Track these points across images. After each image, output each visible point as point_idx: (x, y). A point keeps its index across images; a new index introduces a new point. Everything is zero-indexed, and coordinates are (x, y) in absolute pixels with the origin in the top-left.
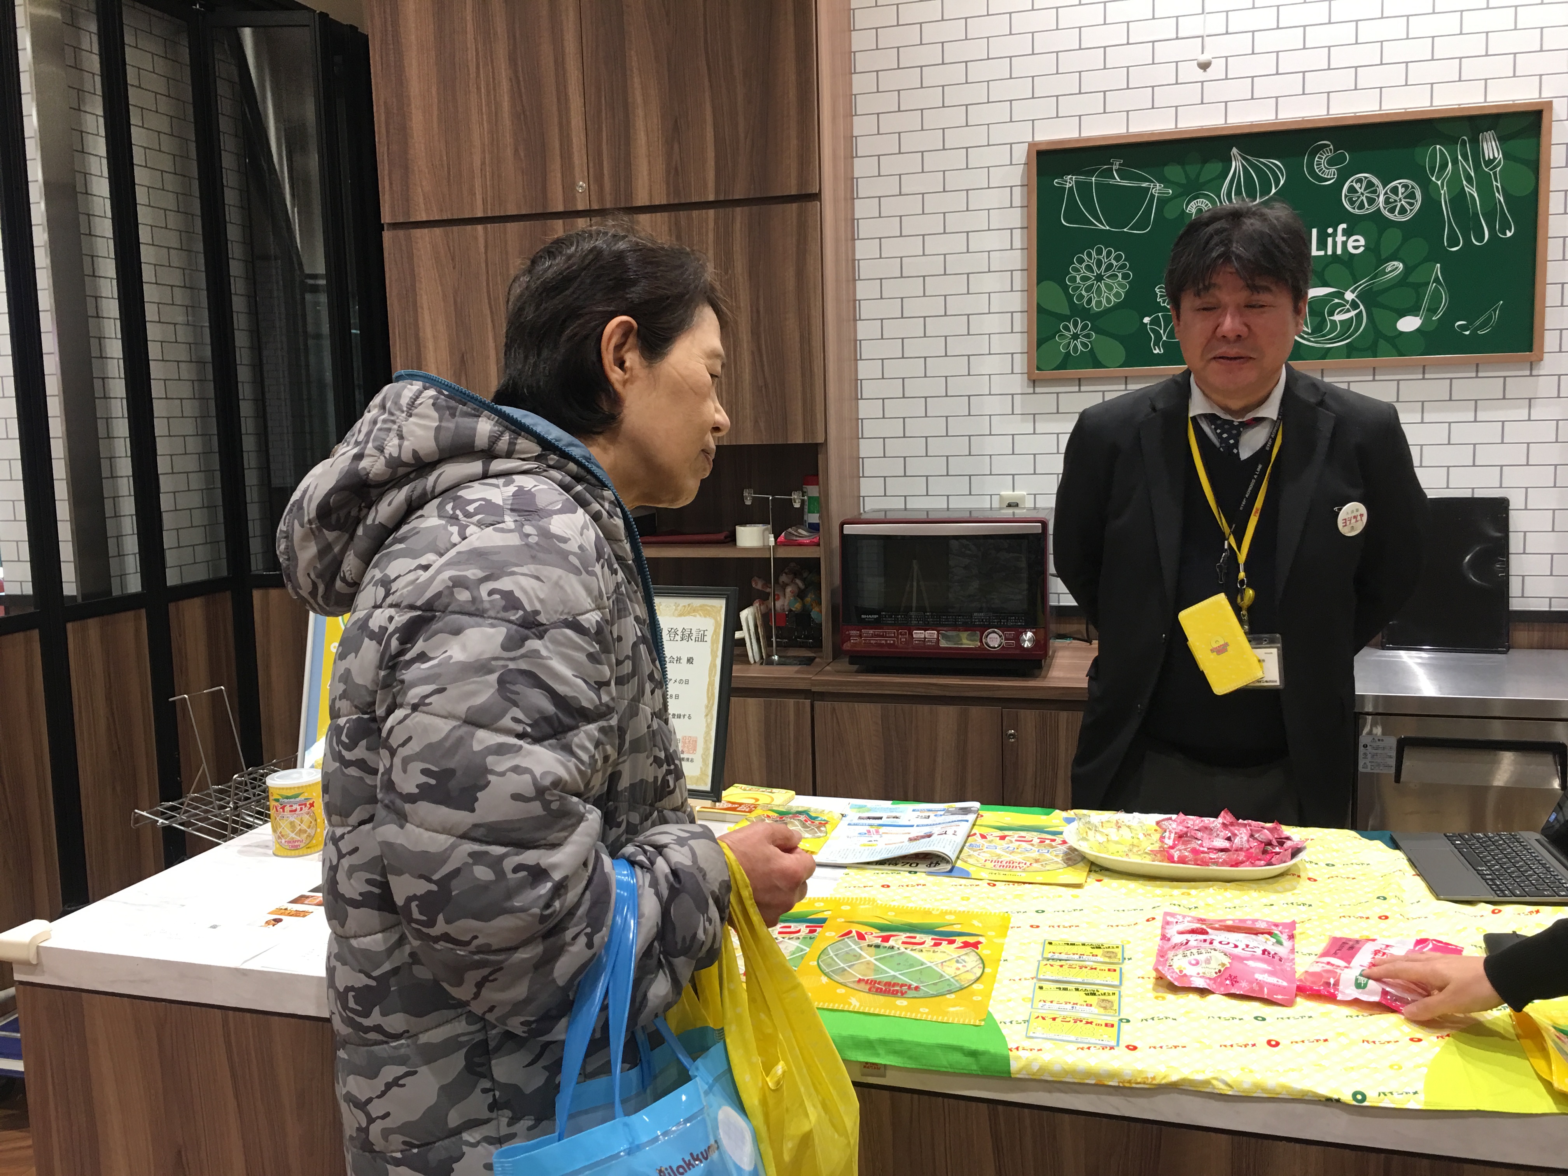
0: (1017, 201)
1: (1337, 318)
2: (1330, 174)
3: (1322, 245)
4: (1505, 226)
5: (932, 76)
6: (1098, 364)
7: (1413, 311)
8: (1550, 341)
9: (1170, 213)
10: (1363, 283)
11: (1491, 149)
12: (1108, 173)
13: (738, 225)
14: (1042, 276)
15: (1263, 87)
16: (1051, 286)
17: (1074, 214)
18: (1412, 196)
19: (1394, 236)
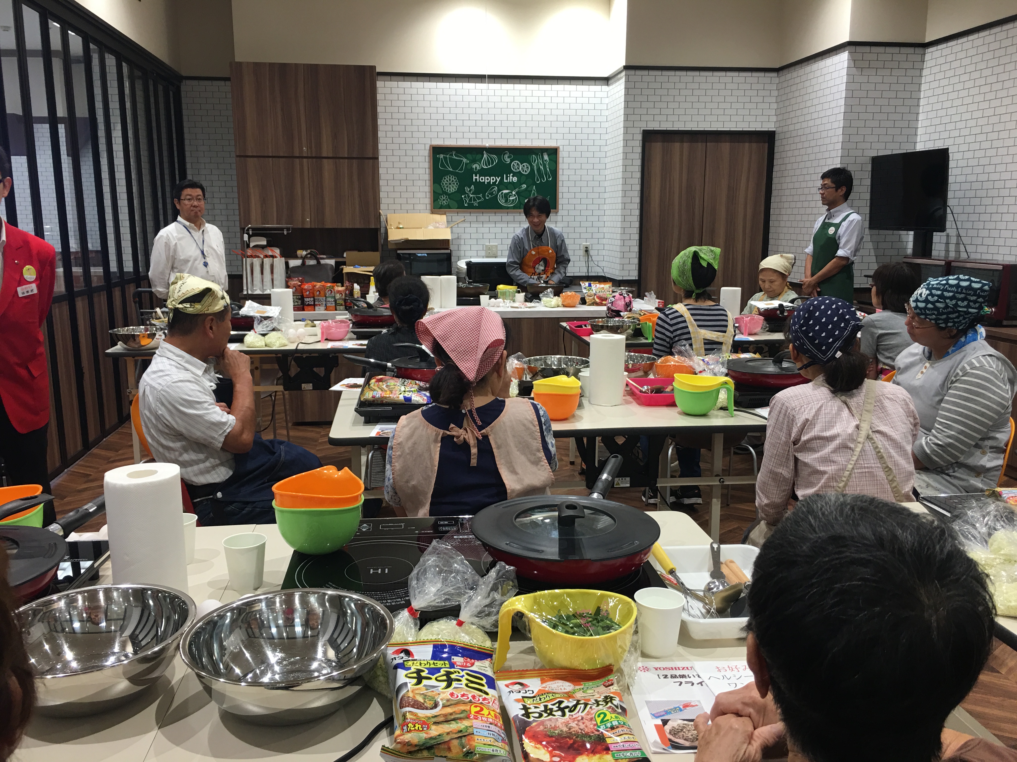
0: (427, 160)
1: (511, 198)
2: (508, 161)
3: (507, 179)
4: (549, 177)
5: (402, 122)
6: (450, 208)
8: (560, 207)
9: (469, 167)
10: (517, 190)
11: (546, 157)
12: (452, 155)
13: (354, 164)
14: (434, 182)
15: (491, 136)
16: (436, 185)
17: (443, 165)
18: (528, 168)
19: (524, 178)
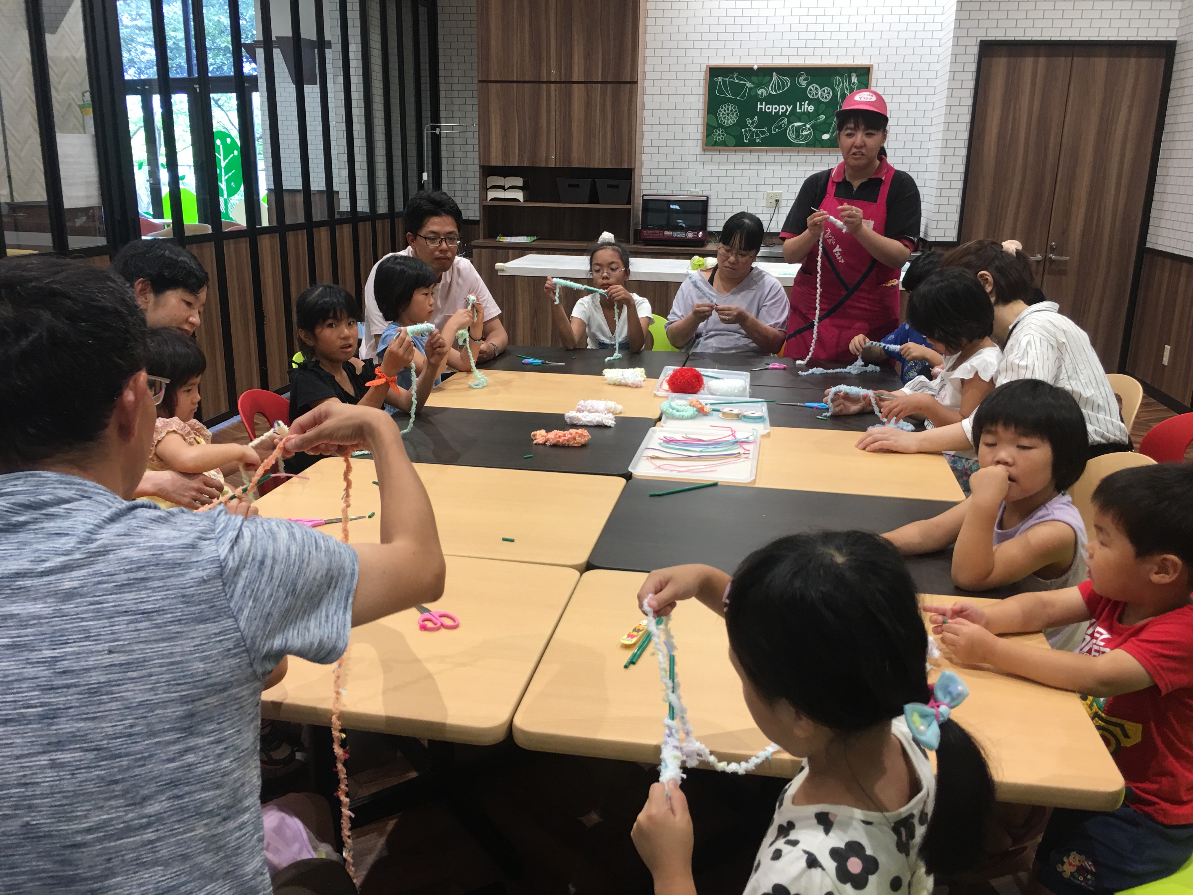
0: (702, 85)
1: (804, 133)
2: (804, 84)
3: (800, 108)
5: (675, 37)
6: (726, 145)
7: (827, 132)
9: (753, 94)
10: (813, 122)
11: (854, 78)
12: (733, 78)
13: (608, 90)
14: (709, 113)
15: (785, 52)
16: (712, 116)
17: (720, 91)
18: (829, 93)
19: (823, 107)
